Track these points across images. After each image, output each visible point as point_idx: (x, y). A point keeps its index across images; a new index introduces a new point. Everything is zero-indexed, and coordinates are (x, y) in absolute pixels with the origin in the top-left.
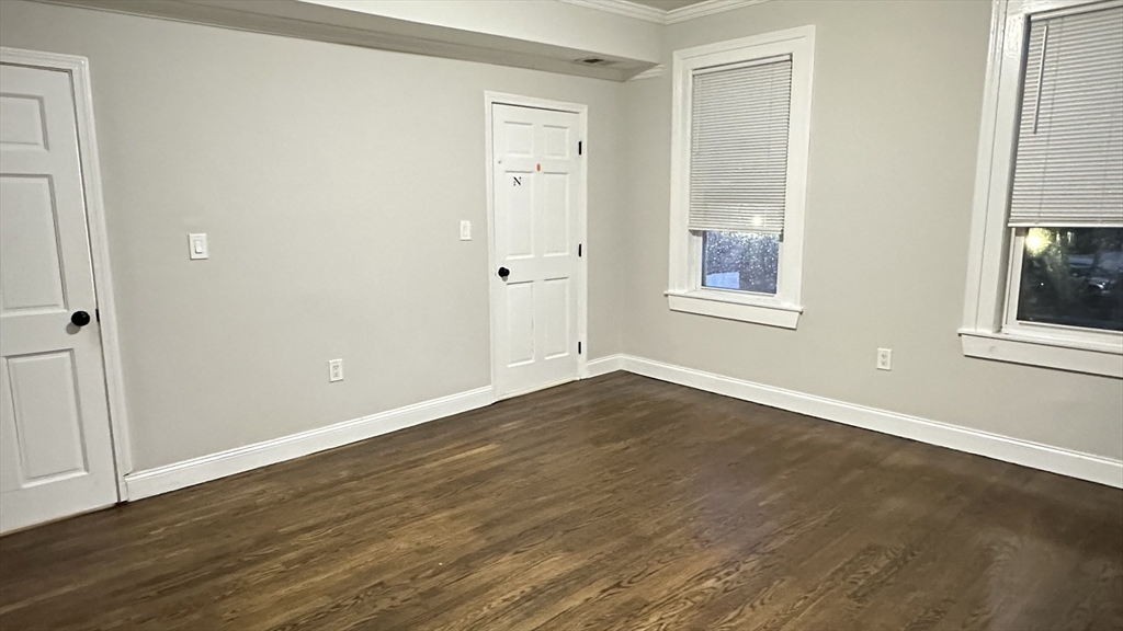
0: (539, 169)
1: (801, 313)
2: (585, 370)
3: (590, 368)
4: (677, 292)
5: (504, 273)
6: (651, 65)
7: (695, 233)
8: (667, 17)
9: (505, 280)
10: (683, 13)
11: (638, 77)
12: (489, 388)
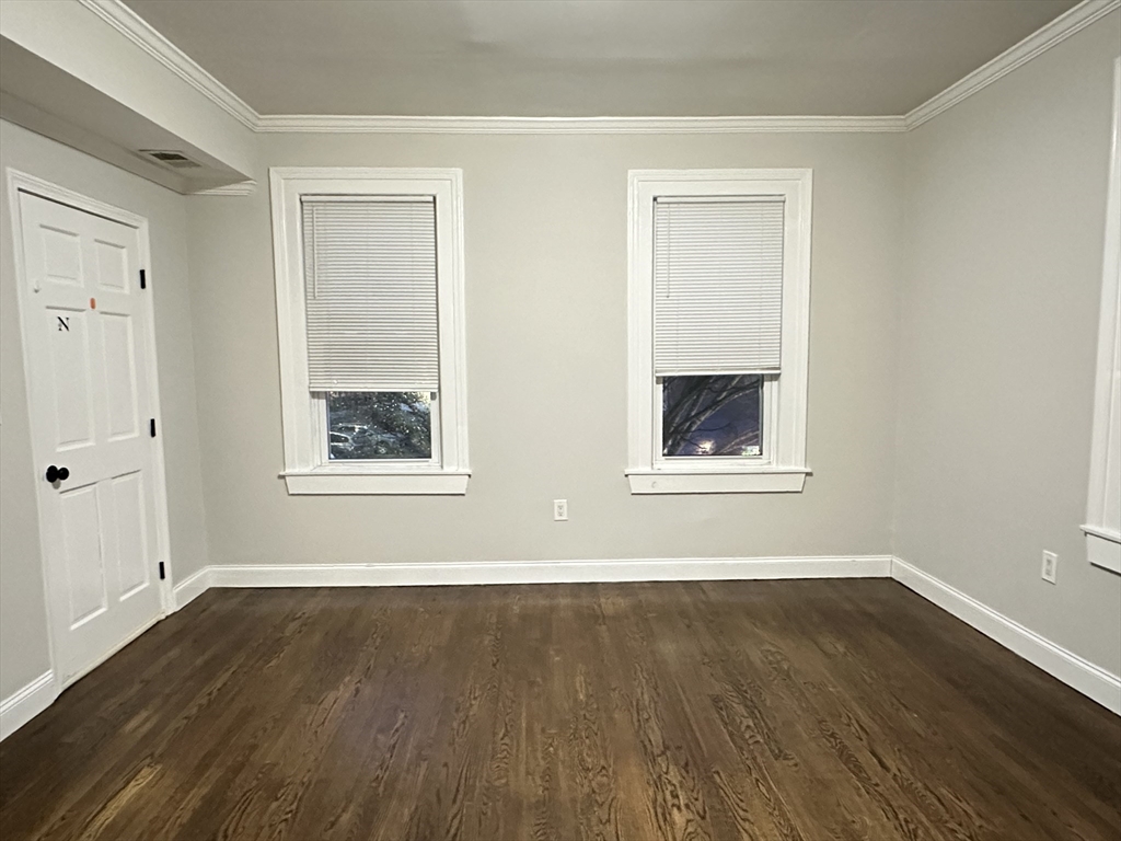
0: (93, 306)
1: (470, 476)
2: (171, 599)
3: (180, 596)
4: (296, 471)
5: (56, 475)
6: (241, 178)
7: (314, 395)
8: (259, 123)
9: (57, 487)
10: (278, 123)
11: (212, 192)
12: (48, 676)
